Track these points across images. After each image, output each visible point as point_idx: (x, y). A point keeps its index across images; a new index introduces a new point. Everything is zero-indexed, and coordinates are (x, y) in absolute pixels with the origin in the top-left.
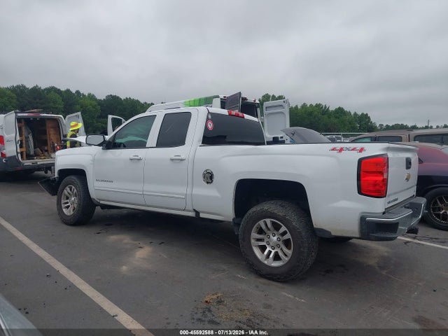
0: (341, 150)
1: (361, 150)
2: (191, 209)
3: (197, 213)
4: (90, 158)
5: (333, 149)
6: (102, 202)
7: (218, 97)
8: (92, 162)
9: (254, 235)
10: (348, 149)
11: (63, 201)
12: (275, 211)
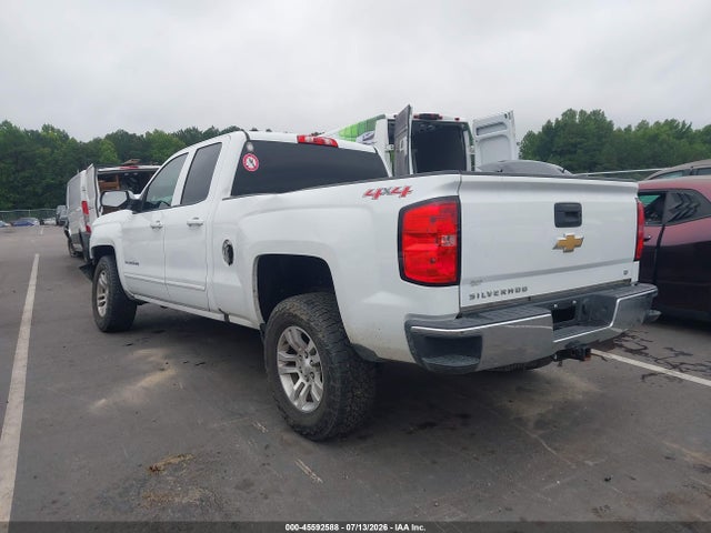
0: (378, 194)
1: (406, 191)
2: (216, 309)
3: (226, 316)
4: (118, 227)
5: (368, 194)
6: (136, 297)
7: (383, 117)
8: (120, 235)
9: (282, 355)
10: (387, 192)
11: (99, 295)
12: (298, 313)
